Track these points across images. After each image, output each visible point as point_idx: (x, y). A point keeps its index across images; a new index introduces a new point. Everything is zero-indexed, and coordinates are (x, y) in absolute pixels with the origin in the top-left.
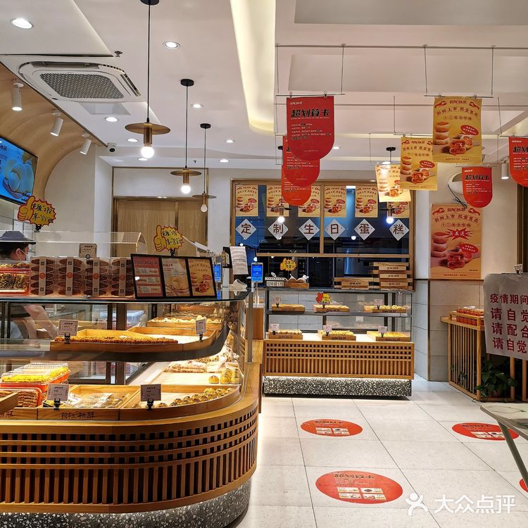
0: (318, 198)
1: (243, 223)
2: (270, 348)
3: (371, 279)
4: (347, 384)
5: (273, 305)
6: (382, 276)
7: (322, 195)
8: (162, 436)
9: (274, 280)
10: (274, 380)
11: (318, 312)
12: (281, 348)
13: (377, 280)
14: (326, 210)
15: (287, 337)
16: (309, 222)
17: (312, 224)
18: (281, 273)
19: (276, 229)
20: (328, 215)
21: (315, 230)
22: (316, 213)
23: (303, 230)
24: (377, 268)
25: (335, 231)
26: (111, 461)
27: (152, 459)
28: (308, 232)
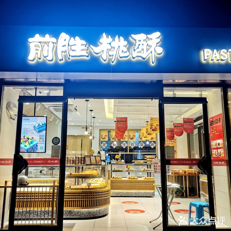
0: (127, 135)
1: (103, 143)
2: (112, 182)
3: (144, 161)
4: (135, 193)
5: (113, 169)
6: (147, 160)
7: (128, 134)
8: (92, 193)
9: (113, 161)
10: (114, 192)
11: (127, 171)
12: (116, 182)
13: (146, 161)
14: (130, 139)
15: (117, 179)
16: (124, 143)
17: (125, 143)
18: (116, 159)
19: (114, 145)
20: (130, 140)
21: (126, 145)
22: (126, 140)
23: (122, 145)
24: (146, 157)
25: (132, 145)
26: (82, 198)
27: (90, 198)
28: (124, 146)
